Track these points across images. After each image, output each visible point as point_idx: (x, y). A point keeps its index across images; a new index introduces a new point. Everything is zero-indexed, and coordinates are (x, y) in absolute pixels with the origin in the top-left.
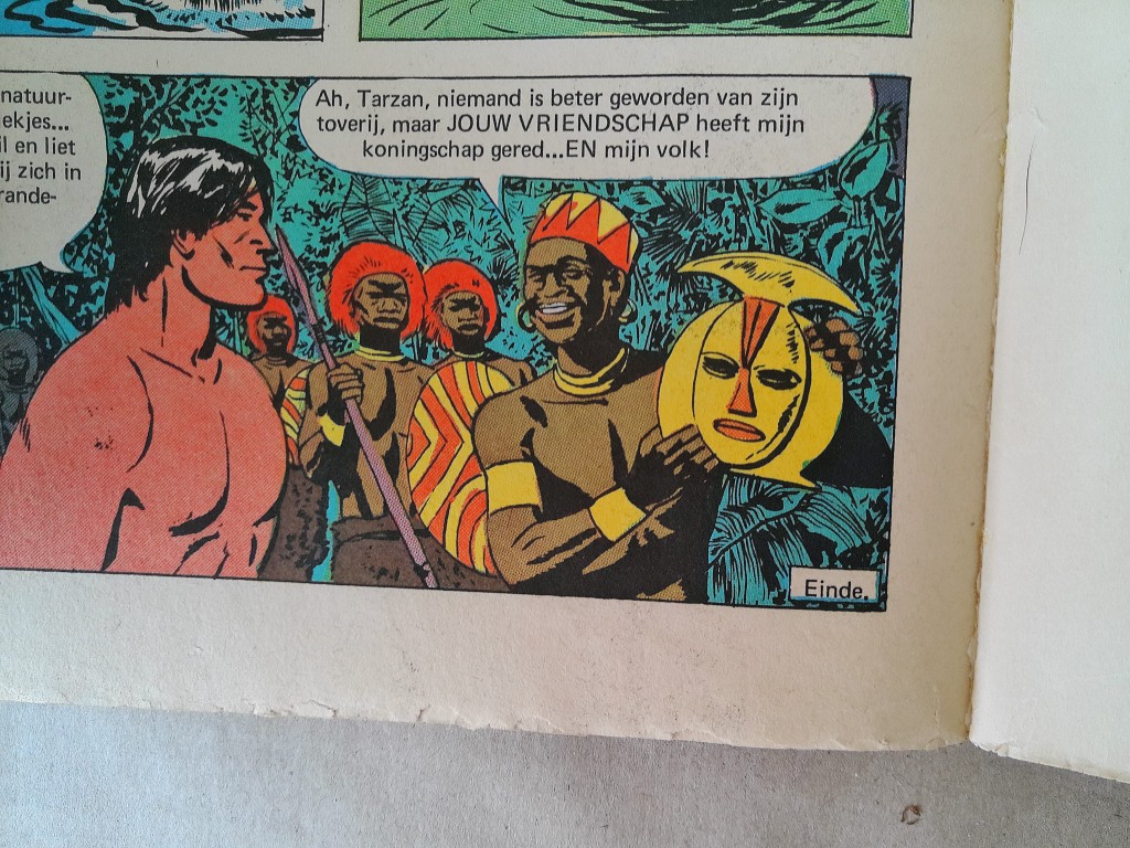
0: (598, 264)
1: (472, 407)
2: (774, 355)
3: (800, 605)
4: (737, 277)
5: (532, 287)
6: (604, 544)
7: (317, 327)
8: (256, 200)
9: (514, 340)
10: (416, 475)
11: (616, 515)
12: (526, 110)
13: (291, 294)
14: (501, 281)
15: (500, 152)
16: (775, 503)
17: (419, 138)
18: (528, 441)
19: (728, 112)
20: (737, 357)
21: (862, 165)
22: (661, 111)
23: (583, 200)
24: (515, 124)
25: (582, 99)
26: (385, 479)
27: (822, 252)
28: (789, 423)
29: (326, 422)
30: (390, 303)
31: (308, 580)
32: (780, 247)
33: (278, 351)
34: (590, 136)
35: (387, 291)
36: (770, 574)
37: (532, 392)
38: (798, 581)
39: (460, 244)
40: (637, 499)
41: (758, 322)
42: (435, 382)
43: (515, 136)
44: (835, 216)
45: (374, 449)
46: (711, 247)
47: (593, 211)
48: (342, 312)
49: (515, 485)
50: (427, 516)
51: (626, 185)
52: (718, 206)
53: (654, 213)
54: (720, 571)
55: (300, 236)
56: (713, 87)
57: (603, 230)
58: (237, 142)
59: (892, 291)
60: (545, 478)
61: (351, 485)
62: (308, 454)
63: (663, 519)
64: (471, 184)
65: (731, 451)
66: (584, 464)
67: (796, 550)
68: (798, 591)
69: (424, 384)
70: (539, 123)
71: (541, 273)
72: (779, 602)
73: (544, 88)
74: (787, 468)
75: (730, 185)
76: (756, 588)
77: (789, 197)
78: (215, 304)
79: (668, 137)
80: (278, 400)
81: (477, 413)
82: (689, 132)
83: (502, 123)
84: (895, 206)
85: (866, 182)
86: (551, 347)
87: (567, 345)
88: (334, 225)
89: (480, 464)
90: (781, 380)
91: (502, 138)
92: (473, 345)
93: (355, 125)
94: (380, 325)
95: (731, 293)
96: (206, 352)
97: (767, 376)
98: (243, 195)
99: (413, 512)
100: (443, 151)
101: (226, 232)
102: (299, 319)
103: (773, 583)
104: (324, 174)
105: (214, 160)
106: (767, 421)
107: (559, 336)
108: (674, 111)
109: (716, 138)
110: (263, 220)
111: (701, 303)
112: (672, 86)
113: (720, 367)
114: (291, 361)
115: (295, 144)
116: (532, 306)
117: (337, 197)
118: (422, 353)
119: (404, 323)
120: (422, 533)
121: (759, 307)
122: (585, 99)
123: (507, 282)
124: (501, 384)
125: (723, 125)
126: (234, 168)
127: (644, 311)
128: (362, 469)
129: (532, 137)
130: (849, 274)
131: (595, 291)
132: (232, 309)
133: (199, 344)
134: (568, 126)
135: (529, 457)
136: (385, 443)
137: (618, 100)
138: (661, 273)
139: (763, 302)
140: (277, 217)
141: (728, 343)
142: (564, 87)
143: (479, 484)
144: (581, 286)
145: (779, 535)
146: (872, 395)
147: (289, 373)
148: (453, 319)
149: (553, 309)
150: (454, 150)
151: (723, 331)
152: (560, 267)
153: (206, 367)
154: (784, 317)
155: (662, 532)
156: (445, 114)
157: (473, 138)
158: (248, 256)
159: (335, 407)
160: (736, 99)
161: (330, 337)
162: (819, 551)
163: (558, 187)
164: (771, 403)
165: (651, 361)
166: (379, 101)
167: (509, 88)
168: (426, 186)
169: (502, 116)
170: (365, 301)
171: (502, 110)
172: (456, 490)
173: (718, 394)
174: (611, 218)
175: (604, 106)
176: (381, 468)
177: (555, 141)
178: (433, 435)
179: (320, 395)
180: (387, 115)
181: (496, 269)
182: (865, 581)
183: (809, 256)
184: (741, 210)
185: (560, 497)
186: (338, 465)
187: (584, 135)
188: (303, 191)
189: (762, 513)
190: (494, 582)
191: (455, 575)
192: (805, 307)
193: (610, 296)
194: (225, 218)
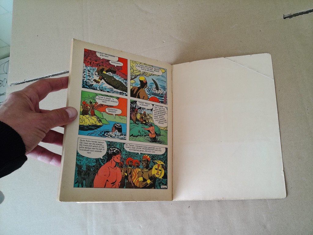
0: (148, 161)
1: (138, 172)
2: (160, 168)
3: (162, 189)
4: (157, 162)
5: (143, 162)
6: (148, 184)
7: (125, 165)
8: (120, 153)
9: (141, 166)
10: (133, 178)
11: (149, 181)
12: (142, 148)
13: (123, 162)
14: (140, 162)
15: (140, 151)
16: (160, 180)
17: (134, 149)
18: (142, 175)
19: (156, 149)
20: (157, 168)
22: (152, 149)
23: (146, 155)
24: (141, 149)
26: (130, 178)
28: (161, 174)
29: (126, 173)
30: (131, 163)
32: (160, 160)
33: (122, 167)
34: (147, 150)
35: (131, 162)
36: (160, 186)
37: (142, 171)
38: (162, 187)
39: (137, 158)
40: (150, 180)
41: (159, 166)
42: (135, 170)
43: (141, 150)
44: (163, 158)
45: (129, 176)
46: (155, 160)
47: (147, 156)
48: (127, 164)
49: (141, 179)
50: (134, 182)
51: (150, 154)
52: (156, 156)
53: (152, 157)
54: (157, 187)
55: (124, 157)
56: (156, 147)
57: (148, 158)
58: (119, 148)
59: (167, 164)
60: (144, 179)
61: (127, 179)
62: (124, 176)
63: (152, 182)
64: (138, 153)
65: (157, 176)
66: (146, 177)
67: (162, 184)
68: (162, 188)
69: (134, 170)
71: (143, 161)
72: (161, 188)
73: (144, 146)
74: (161, 177)
75: (157, 155)
76: (159, 187)
77: (160, 156)
78: (116, 162)
79: (152, 151)
80: (121, 171)
82: (154, 151)
83: (140, 148)
84: (167, 157)
85: (165, 155)
86: (144, 167)
87: (145, 167)
88: (127, 156)
89: (138, 177)
90: (160, 170)
91: (140, 150)
92: (138, 167)
93: (129, 147)
95: (157, 163)
96: (115, 167)
97: (159, 170)
98: (119, 153)
99: (133, 182)
100: (136, 150)
101: (117, 156)
102: (124, 164)
103: (160, 187)
104: (126, 151)
105: (117, 149)
106: (159, 174)
107: (145, 166)
108: (153, 149)
109: (156, 151)
110: (121, 155)
111: (155, 164)
112: (153, 147)
113: (156, 169)
114: (123, 168)
115: (124, 149)
116: (143, 164)
117: (127, 154)
118: (134, 167)
119: (132, 165)
120: (133, 183)
123: (141, 162)
124: (140, 170)
125: (156, 150)
126: (118, 150)
127: (151, 165)
128: (128, 178)
129: (143, 150)
130: (164, 162)
131: (147, 163)
132: (118, 163)
133: (115, 166)
135: (142, 177)
136: (131, 175)
137: (149, 148)
138: (152, 162)
140: (122, 155)
141: (157, 167)
142: (145, 146)
143: (138, 179)
144: (146, 162)
145: (160, 183)
146: (166, 172)
147: (123, 169)
148: (136, 164)
149: (144, 164)
151: (156, 166)
152: (145, 161)
153: (115, 168)
154: (160, 165)
155: (152, 183)
156: (136, 147)
157: (138, 149)
158: (119, 158)
159: (126, 172)
160: (157, 148)
161: (126, 166)
162: (163, 184)
163: (145, 154)
164: (160, 172)
165: (151, 169)
166: (131, 146)
167: (141, 146)
168: (134, 153)
170: (129, 163)
171: (140, 147)
172: (136, 179)
173: (156, 171)
174: (148, 157)
175: (148, 148)
176: (130, 177)
177: (144, 150)
178: (135, 175)
179: (125, 171)
180: (131, 147)
181: (140, 160)
182: (166, 187)
183: (162, 161)
184: (157, 157)
185: (145, 180)
186: (126, 177)
187: (146, 150)
188: (124, 153)
189: (159, 181)
190: (139, 188)
191: (136, 187)
192: (162, 165)
193: (148, 163)
194: (117, 155)
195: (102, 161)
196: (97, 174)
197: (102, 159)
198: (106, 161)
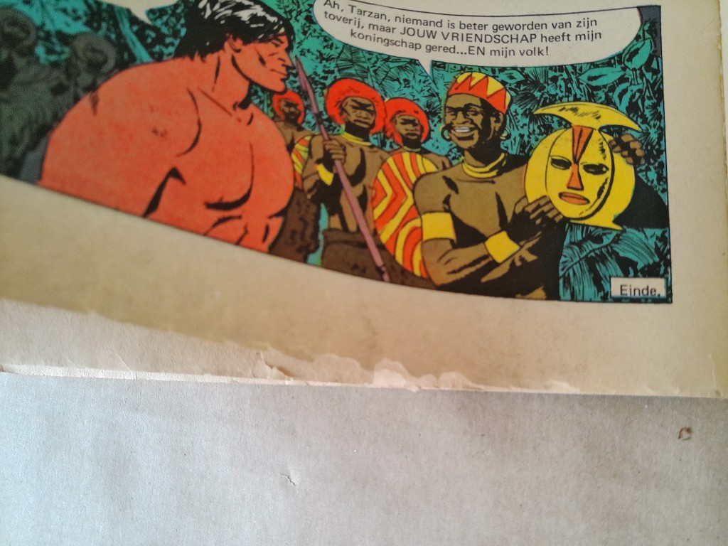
0: (488, 109)
1: (413, 178)
2: (592, 155)
3: (618, 300)
4: (567, 115)
5: (449, 118)
6: (494, 265)
7: (319, 115)
8: (284, 39)
9: (438, 143)
10: (378, 211)
11: (501, 247)
12: (445, 29)
13: (303, 94)
14: (431, 113)
15: (430, 49)
16: (598, 239)
17: (385, 35)
18: (447, 201)
19: (556, 32)
20: (570, 158)
21: (636, 52)
22: (521, 33)
23: (478, 77)
24: (439, 36)
25: (476, 27)
26: (358, 211)
27: (616, 99)
28: (604, 193)
29: (321, 169)
30: (364, 114)
31: (305, 260)
32: (591, 98)
34: (482, 45)
35: (362, 107)
36: (598, 282)
37: (450, 173)
38: (617, 285)
39: (407, 91)
40: (515, 237)
41: (581, 139)
42: (390, 161)
43: (439, 41)
44: (622, 80)
45: (350, 194)
46: (552, 100)
47: (484, 82)
48: (335, 112)
49: (438, 226)
50: (384, 237)
51: (502, 69)
52: (555, 79)
53: (519, 84)
54: (567, 280)
55: (310, 65)
56: (551, 19)
57: (490, 91)
58: (275, 8)
59: (659, 117)
60: (457, 223)
61: (335, 209)
62: (308, 184)
63: (531, 250)
64: (414, 62)
65: (570, 210)
66: (481, 216)
67: (613, 267)
68: (615, 292)
69: (384, 161)
70: (453, 37)
71: (455, 111)
72: (605, 299)
73: (456, 20)
74: (605, 219)
75: (561, 68)
76: (590, 290)
77: (595, 72)
78: (252, 83)
79: (525, 46)
80: (290, 147)
81: (416, 182)
82: (537, 43)
83: (432, 35)
84: (658, 72)
85: (639, 61)
86: (461, 150)
87: (470, 150)
88: (332, 66)
89: (417, 211)
90: (597, 169)
91: (431, 42)
92: (415, 144)
93: (345, 20)
94: (358, 124)
95: (565, 124)
96: (244, 104)
97: (588, 168)
98: (276, 36)
99: (375, 234)
100: (398, 43)
101: (266, 49)
102: (308, 107)
103: (600, 288)
104: (327, 39)
105: (259, 11)
106: (590, 191)
107: (465, 144)
108: (528, 33)
109: (552, 46)
110: (289, 49)
111: (548, 130)
112: (528, 20)
113: (562, 164)
114: (300, 129)
115: (310, 19)
116: (449, 127)
117: (334, 53)
118: (383, 144)
119: (372, 126)
120: (381, 247)
121: (582, 131)
122: (479, 27)
123: (435, 114)
124: (431, 168)
125: (556, 39)
126: (272, 19)
127: (515, 134)
128: (343, 202)
129: (449, 43)
130: (632, 110)
131: (486, 123)
132: (264, 89)
133: (240, 99)
134: (469, 39)
135: (448, 211)
136: (358, 190)
137: (497, 28)
138: (524, 114)
139: (583, 128)
140: (296, 51)
141: (564, 150)
142: (466, 21)
143: (416, 223)
144: (478, 119)
145: (602, 259)
146: (652, 175)
147: (298, 135)
148: (403, 129)
149: (462, 130)
150: (404, 44)
151: (562, 144)
152: (466, 109)
153: (244, 114)
154: (596, 135)
155: (530, 258)
156: (400, 26)
157: (415, 39)
159: (328, 161)
160: (564, 25)
161: (326, 123)
162: (627, 267)
163: (463, 69)
164: (592, 183)
165: (520, 160)
166: (361, 12)
167: (437, 18)
168: (388, 59)
169: (432, 31)
170: (349, 109)
171: (434, 29)
172: (403, 224)
173: (560, 178)
174: (494, 86)
175: (489, 31)
177: (462, 46)
178: (389, 191)
179: (318, 153)
180: (365, 20)
181: (428, 106)
182: (658, 285)
183: (608, 102)
184: (569, 80)
185: (467, 235)
186: (329, 196)
187: (478, 44)
188: (313, 44)
189: (590, 246)
190: (426, 282)
191: (402, 276)
192: (608, 129)
193: (495, 126)
194: (262, 41)
195: (141, 35)
196: (86, 102)
197: (148, 27)
198: (171, 49)
